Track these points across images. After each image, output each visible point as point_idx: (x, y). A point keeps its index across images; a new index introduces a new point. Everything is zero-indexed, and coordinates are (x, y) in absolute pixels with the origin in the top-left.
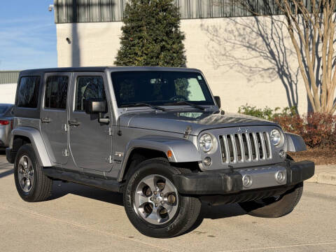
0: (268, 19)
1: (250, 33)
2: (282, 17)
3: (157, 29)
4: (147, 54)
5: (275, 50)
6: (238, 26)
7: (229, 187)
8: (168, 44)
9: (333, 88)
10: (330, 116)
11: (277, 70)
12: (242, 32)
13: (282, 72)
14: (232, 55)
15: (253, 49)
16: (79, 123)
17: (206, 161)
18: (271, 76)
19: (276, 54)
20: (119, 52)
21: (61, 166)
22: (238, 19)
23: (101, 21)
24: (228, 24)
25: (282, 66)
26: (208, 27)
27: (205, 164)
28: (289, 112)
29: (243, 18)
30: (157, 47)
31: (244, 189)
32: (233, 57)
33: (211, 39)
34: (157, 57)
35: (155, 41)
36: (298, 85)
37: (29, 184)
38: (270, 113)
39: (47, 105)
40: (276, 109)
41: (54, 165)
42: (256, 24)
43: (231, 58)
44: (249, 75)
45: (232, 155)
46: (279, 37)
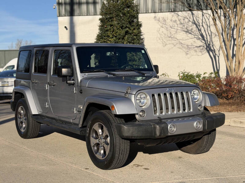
0: (200, 13)
1: (188, 22)
2: (210, 12)
3: (123, 20)
4: (116, 37)
5: (204, 34)
6: (180, 18)
7: (158, 133)
8: (130, 30)
9: (243, 60)
10: (241, 79)
11: (205, 47)
12: (182, 21)
13: (209, 48)
14: (175, 37)
15: (190, 33)
16: (55, 84)
17: (141, 114)
18: (202, 51)
19: (205, 36)
20: (98, 35)
21: (44, 114)
22: (180, 13)
23: (88, 15)
24: (173, 16)
25: (209, 45)
26: (159, 18)
27: (141, 116)
28: (213, 75)
29: (183, 12)
30: (123, 32)
31: (169, 134)
32: (176, 38)
33: (161, 27)
34: (123, 39)
35: (122, 27)
36: (219, 57)
37: (24, 126)
38: (200, 76)
39: (35, 71)
40: (204, 74)
41: (40, 113)
42: (192, 16)
43: (174, 39)
44: (187, 50)
45: (161, 109)
46: (207, 25)
